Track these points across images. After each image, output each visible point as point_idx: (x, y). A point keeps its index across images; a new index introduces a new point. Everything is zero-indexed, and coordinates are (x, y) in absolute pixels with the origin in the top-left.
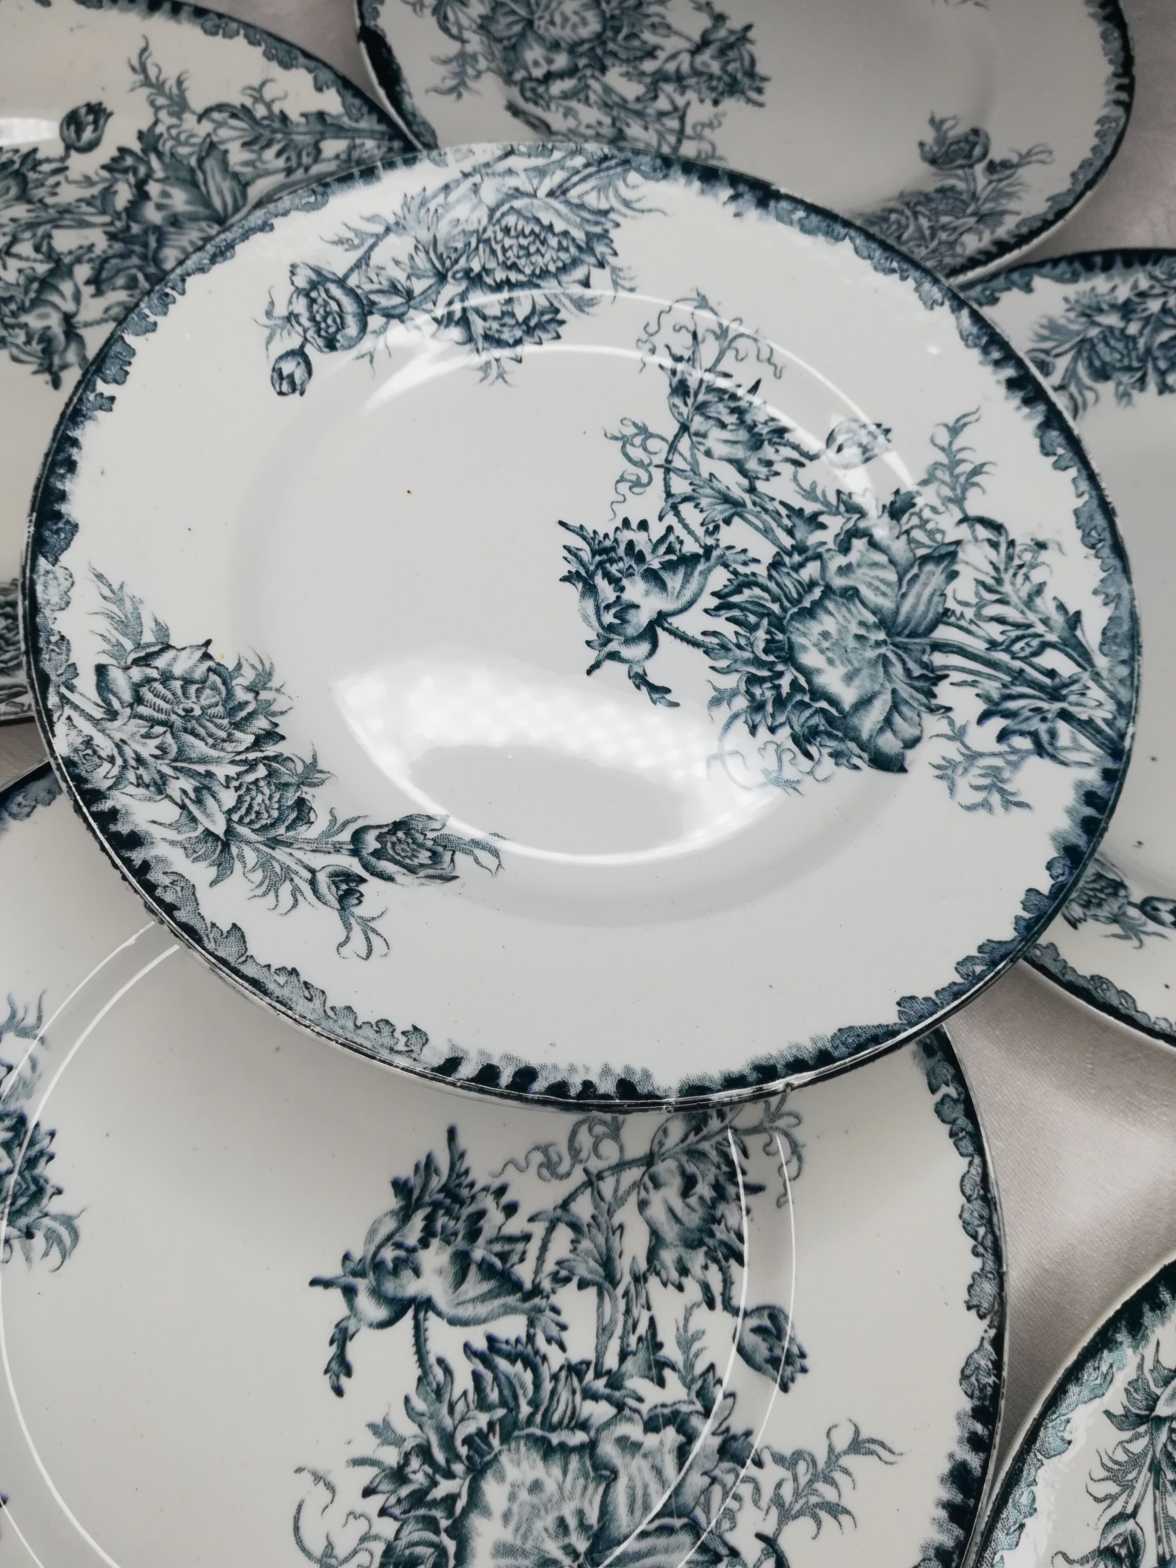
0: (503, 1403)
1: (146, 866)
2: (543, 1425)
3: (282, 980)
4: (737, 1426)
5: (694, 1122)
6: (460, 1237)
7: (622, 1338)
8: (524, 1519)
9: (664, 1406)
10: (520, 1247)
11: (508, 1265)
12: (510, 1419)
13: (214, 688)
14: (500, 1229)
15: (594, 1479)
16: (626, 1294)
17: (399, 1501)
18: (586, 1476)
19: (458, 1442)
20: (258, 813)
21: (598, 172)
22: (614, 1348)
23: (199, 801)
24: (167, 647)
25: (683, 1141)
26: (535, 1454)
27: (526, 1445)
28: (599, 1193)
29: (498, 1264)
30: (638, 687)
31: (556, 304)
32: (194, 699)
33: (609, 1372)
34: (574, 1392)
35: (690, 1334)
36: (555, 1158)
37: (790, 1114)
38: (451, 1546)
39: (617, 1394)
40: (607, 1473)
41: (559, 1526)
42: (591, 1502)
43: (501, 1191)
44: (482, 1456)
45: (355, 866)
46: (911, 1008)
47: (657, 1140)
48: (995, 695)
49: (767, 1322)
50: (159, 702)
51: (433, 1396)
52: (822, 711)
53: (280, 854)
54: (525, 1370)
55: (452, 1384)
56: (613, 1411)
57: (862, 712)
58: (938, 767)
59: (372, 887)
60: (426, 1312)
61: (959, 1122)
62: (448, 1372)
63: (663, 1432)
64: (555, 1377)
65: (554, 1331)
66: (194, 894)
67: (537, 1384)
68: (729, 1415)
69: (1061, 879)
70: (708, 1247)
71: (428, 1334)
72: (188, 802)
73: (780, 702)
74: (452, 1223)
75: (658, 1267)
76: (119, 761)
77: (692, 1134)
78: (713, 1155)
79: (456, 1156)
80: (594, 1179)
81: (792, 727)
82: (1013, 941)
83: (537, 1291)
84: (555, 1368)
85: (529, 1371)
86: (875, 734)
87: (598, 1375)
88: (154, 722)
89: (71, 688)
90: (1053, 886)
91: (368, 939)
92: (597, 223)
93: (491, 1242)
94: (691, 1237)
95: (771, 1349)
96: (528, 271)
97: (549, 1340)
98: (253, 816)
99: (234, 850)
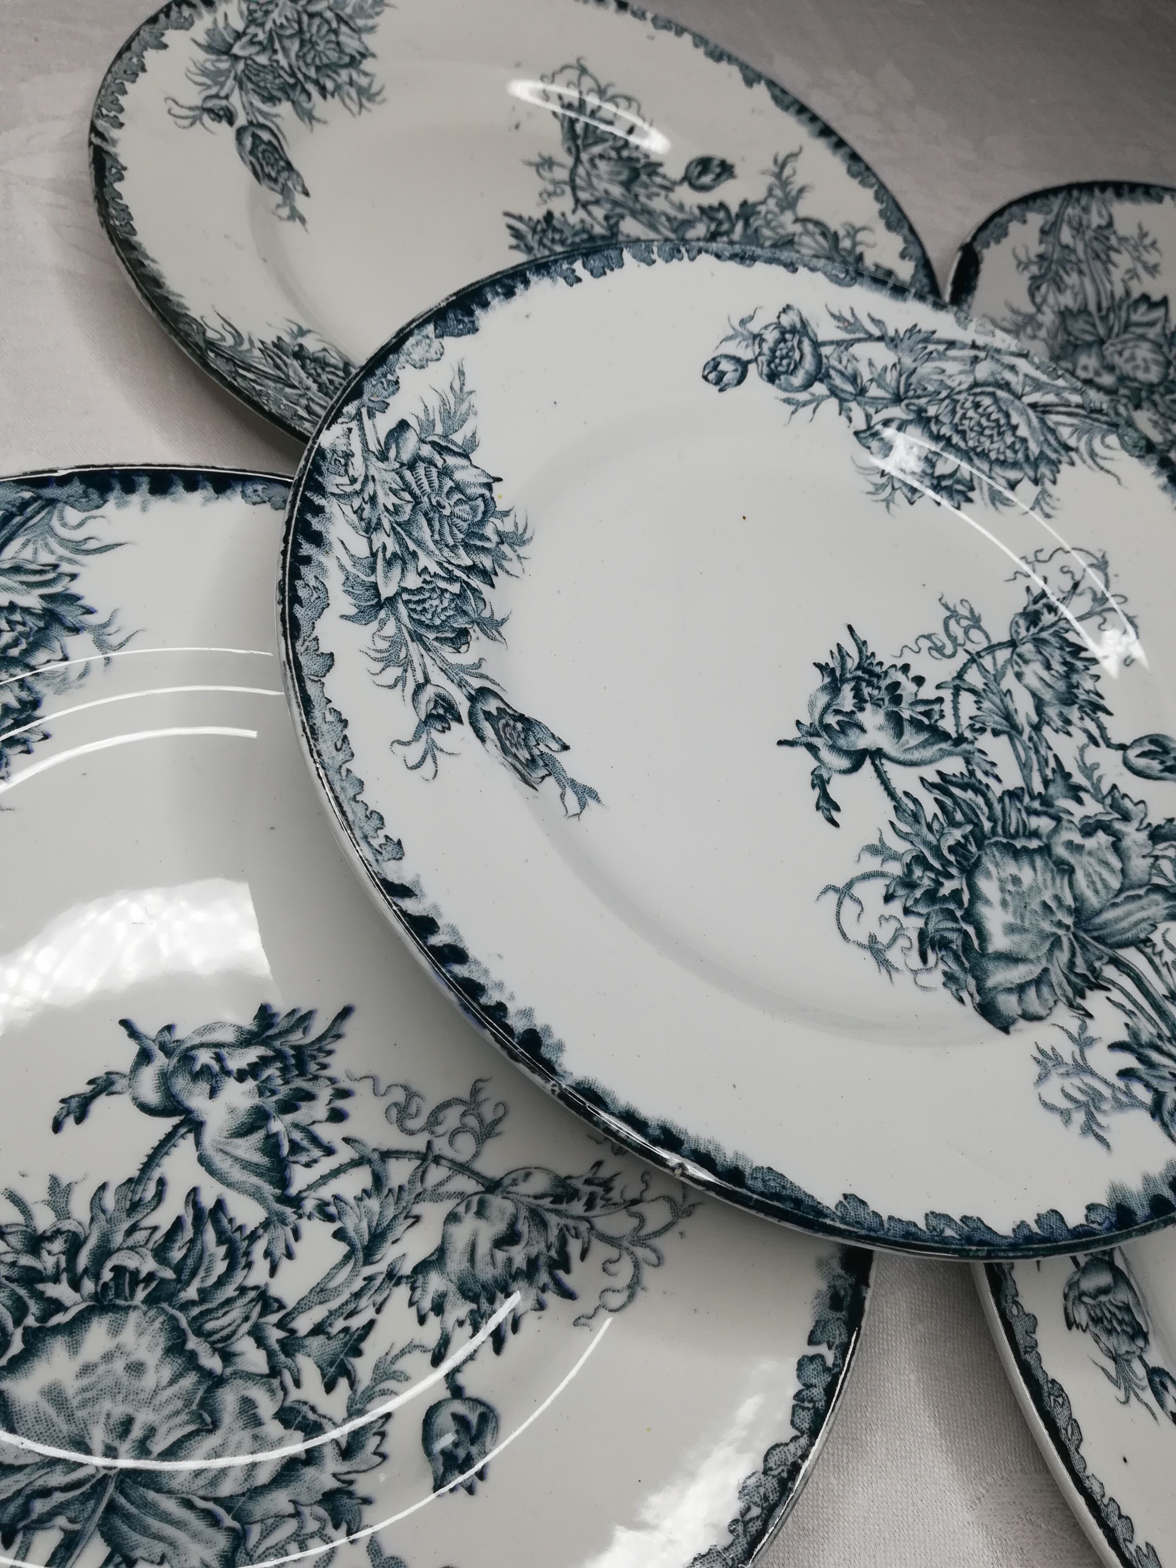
0: (178, 1269)
1: (307, 560)
2: (193, 1321)
3: (330, 718)
4: (363, 1486)
5: (560, 1190)
6: (275, 1098)
7: (331, 1313)
8: (100, 1387)
9: (313, 1409)
10: (316, 1153)
11: (292, 1159)
12: (171, 1288)
13: (474, 510)
14: (314, 1123)
15: (192, 1413)
16: (370, 1279)
17: (13, 1264)
18: (188, 1403)
19: (109, 1264)
20: (425, 610)
21: (1086, 417)
22: (318, 1314)
23: (389, 563)
24: (466, 456)
25: (536, 1197)
26: (162, 1339)
27: (162, 1324)
28: (424, 1173)
29: (285, 1149)
30: (813, 786)
31: (975, 483)
32: (452, 503)
33: (293, 1332)
34: (246, 1319)
35: (396, 1367)
36: (413, 1109)
37: (655, 1251)
38: (17, 1346)
39: (282, 1358)
40: (208, 1419)
41: (122, 1424)
42: (170, 1430)
43: (344, 1094)
44: (118, 1295)
45: (463, 707)
46: (855, 1209)
47: (513, 1176)
48: (1145, 1038)
49: (473, 1418)
50: (424, 480)
51: (128, 1204)
52: (966, 934)
53: (415, 649)
54: (223, 1259)
55: (153, 1210)
56: (264, 1369)
57: (1002, 964)
58: (1042, 1052)
59: (461, 732)
60: (189, 1131)
61: (815, 1391)
62: (159, 1196)
63: (291, 1431)
64: (242, 1290)
65: (279, 1250)
66: (323, 609)
67: (222, 1281)
68: (364, 1471)
69: (1095, 1226)
70: (479, 1307)
71: (174, 1151)
72: (380, 555)
73: (931, 896)
74: (279, 1081)
75: (419, 1283)
76: (357, 486)
77: (551, 1199)
78: (554, 1233)
79: (334, 1033)
80: (430, 1157)
81: (926, 924)
82: (1005, 1237)
83: (296, 1202)
84: (251, 1282)
85: (227, 1262)
86: (1000, 988)
87: (280, 1325)
88: (407, 488)
89: (371, 415)
90: (1081, 1225)
91: (423, 759)
92: (1056, 451)
93: (296, 1126)
94: (471, 1284)
95: (456, 1445)
96: (971, 444)
97: (267, 1254)
98: (419, 608)
99: (382, 614)
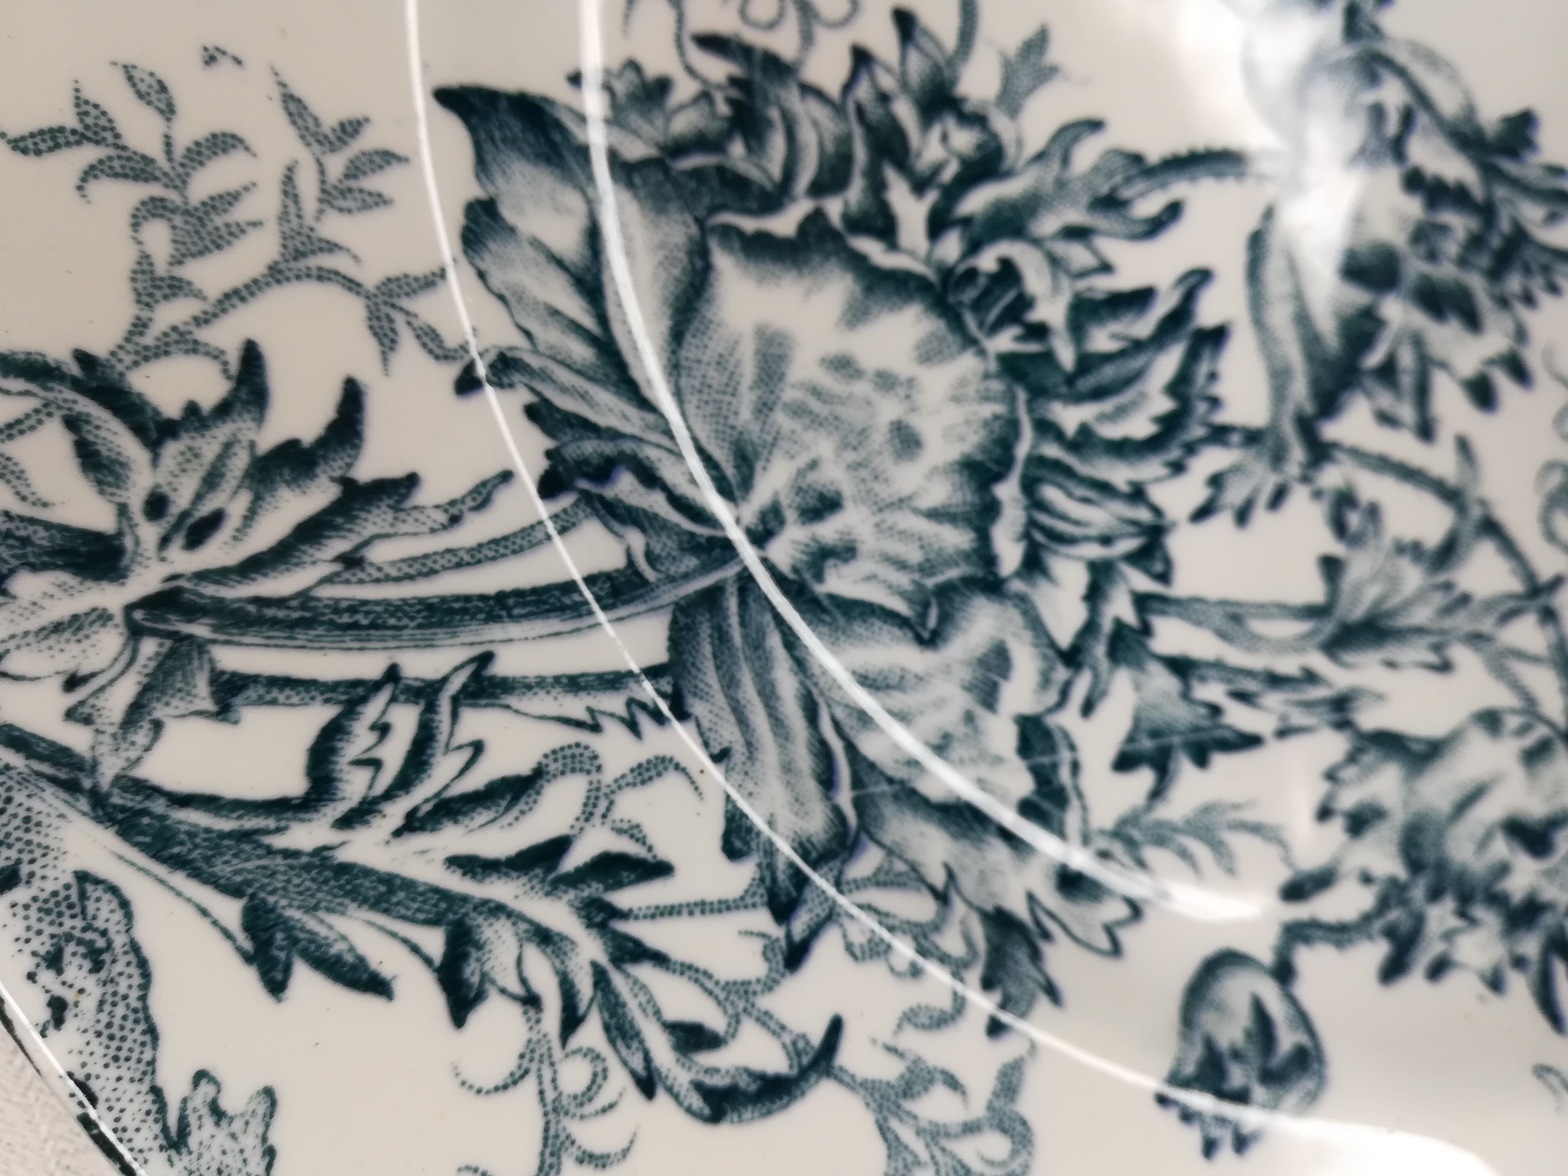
0: (1086, 363)
2: (1037, 461)
4: (1060, 963)
6: (1427, 268)
7: (1218, 663)
8: (840, 410)
9: (1075, 767)
10: (1407, 412)
11: (1369, 382)
12: (1053, 380)
14: (1444, 365)
15: (920, 587)
16: (1310, 677)
17: (884, 98)
18: (927, 568)
19: (1005, 249)
22: (1200, 644)
26: (975, 439)
27: (996, 417)
28: (1515, 612)
33: (1146, 630)
34: (1106, 540)
38: (785, 223)
39: (1100, 650)
40: (932, 621)
41: (822, 497)
42: (871, 578)
43: (1519, 371)
44: (979, 306)
49: (1285, 1041)
51: (1104, 189)
54: (1153, 419)
55: (1129, 237)
56: (1064, 637)
62: (1154, 227)
63: (1022, 764)
64: (1137, 493)
65: (1235, 494)
67: (1124, 449)
68: (1074, 939)
70: (1409, 886)
74: (1453, 249)
75: (1368, 758)
80: (1542, 600)
83: (1318, 453)
84: (1159, 494)
85: (1153, 429)
87: (1141, 602)
93: (1418, 342)
94: (1426, 840)
95: (1237, 1055)
97: (1216, 481)
